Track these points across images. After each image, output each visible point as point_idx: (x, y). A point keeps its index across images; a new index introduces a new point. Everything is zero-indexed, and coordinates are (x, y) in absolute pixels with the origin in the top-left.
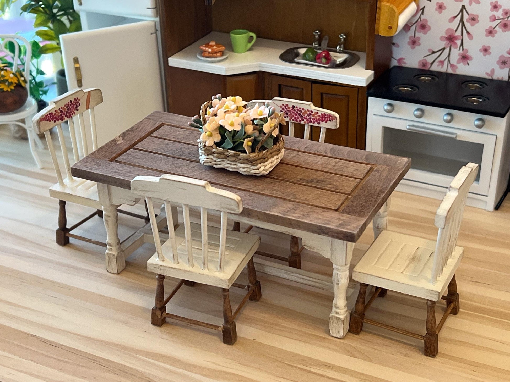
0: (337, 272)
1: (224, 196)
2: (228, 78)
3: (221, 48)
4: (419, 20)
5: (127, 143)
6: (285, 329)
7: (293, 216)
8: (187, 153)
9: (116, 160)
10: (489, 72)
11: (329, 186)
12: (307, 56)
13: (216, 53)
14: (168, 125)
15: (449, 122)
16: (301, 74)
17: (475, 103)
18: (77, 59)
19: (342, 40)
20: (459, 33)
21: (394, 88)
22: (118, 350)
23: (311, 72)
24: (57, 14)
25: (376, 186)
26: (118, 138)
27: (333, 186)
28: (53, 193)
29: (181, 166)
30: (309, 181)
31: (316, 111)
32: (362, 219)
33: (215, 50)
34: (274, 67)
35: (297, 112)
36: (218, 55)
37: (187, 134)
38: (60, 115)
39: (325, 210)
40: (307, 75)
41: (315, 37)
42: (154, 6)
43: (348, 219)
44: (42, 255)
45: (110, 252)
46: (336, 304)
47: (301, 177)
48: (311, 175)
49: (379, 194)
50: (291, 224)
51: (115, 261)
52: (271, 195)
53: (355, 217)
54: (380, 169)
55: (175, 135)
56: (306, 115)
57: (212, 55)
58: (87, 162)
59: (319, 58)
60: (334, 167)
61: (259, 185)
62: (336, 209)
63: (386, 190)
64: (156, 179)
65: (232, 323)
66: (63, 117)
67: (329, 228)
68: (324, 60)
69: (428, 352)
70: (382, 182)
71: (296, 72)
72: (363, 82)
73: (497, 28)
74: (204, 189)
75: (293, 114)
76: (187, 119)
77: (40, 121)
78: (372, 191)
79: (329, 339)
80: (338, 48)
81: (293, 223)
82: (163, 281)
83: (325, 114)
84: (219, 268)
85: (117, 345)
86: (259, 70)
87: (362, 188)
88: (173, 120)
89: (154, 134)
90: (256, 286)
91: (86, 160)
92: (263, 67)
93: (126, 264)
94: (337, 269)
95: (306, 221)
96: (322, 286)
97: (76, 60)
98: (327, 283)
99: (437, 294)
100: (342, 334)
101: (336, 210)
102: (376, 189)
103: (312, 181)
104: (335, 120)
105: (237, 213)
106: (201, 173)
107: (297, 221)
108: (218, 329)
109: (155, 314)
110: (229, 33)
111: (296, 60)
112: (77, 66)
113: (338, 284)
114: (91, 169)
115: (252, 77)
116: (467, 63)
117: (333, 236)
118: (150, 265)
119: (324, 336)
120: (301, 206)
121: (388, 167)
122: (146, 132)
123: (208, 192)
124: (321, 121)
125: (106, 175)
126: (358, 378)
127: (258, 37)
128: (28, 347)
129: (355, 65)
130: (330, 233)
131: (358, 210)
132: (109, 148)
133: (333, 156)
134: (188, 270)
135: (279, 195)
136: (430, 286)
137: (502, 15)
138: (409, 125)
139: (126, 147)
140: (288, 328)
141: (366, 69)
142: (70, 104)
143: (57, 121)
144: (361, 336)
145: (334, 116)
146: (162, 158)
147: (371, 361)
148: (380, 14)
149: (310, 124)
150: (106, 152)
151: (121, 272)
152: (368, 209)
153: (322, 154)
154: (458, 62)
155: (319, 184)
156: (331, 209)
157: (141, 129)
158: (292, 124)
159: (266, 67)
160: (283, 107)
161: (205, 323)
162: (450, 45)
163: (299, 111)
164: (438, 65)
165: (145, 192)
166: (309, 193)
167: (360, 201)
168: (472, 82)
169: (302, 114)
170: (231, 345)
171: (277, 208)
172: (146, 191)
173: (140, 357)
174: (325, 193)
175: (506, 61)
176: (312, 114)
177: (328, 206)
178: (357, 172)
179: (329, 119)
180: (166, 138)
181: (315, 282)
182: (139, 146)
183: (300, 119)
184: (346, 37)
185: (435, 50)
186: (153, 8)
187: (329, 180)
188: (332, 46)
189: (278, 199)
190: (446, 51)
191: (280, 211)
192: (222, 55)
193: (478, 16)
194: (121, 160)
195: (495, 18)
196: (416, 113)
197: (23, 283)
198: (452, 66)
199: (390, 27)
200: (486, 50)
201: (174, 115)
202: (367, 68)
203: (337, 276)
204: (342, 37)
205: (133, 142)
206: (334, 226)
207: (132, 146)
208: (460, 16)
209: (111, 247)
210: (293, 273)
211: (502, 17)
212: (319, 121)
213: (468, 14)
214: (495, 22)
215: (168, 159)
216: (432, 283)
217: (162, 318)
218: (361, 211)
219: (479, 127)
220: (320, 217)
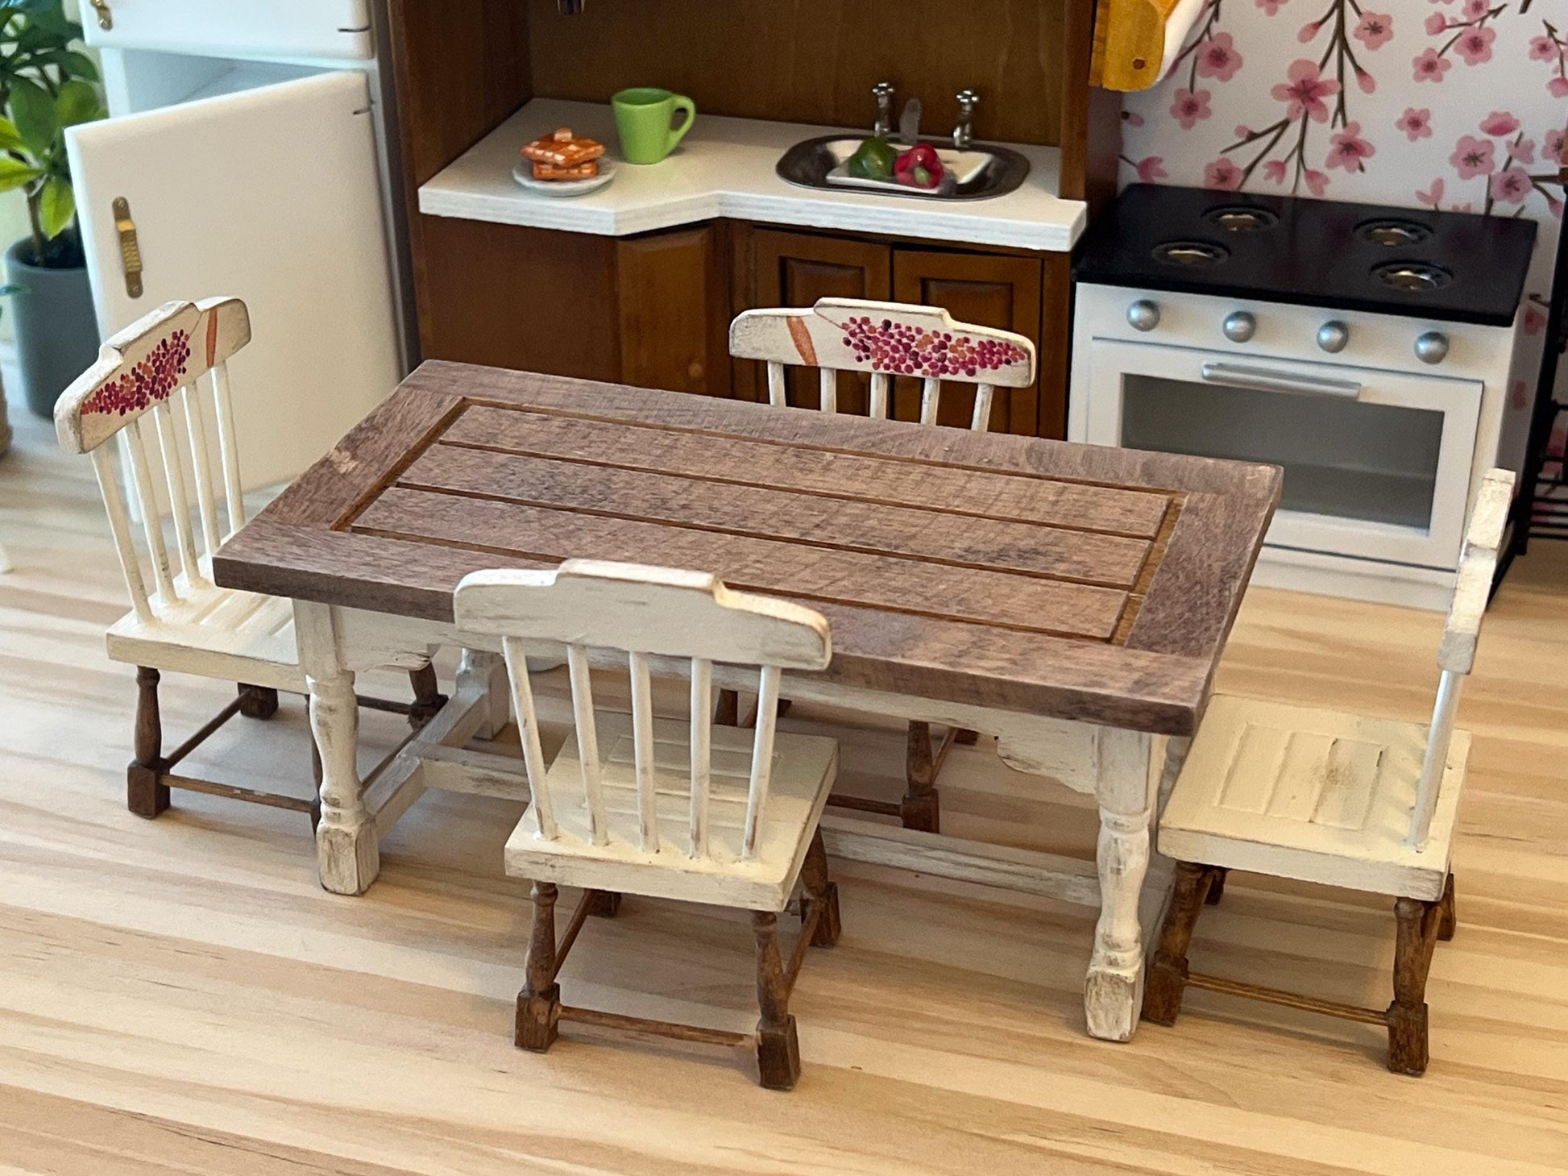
0: (1116, 835)
1: (774, 619)
2: (621, 243)
3: (592, 150)
4: (1206, 38)
5: (373, 469)
6: (944, 1029)
7: (983, 668)
8: (578, 490)
9: (353, 525)
10: (1428, 191)
11: (1062, 566)
12: (864, 163)
13: (578, 165)
14: (483, 404)
15: (1336, 348)
16: (854, 220)
17: (1412, 288)
18: (126, 202)
19: (968, 108)
20: (1330, 73)
21: (1154, 253)
22: (430, 1139)
23: (889, 213)
24: (17, 62)
25: (1205, 558)
26: (337, 453)
27: (1073, 567)
28: (120, 647)
29: (573, 531)
30: (995, 555)
31: (962, 336)
32: (1198, 661)
33: (576, 156)
34: (769, 204)
35: (899, 341)
36: (585, 171)
37: (558, 430)
38: (135, 389)
39: (1074, 642)
40: (877, 223)
41: (878, 104)
42: (363, 24)
43: (1155, 665)
44: (92, 854)
45: (334, 827)
46: (1109, 936)
47: (966, 544)
48: (992, 535)
49: (1222, 580)
50: (977, 692)
51: (353, 854)
52: (888, 604)
53: (1174, 656)
54: (1201, 506)
55: (517, 434)
56: (929, 348)
57: (565, 171)
58: (261, 538)
59: (902, 170)
60: (1056, 508)
61: (843, 579)
62: (1108, 635)
63: (1240, 567)
64: (544, 577)
65: (789, 1020)
66: (145, 394)
67: (1106, 698)
68: (921, 175)
69: (1402, 1060)
70: (1221, 546)
71: (842, 215)
72: (1064, 238)
73: (1450, 54)
74: (709, 597)
75: (887, 348)
76: (540, 383)
77: (82, 413)
78: (1199, 574)
79: (1087, 1048)
80: (957, 133)
81: (983, 688)
82: (552, 905)
83: (992, 343)
84: (745, 850)
85: (421, 1122)
86: (716, 215)
87: (1165, 568)
88: (494, 387)
89: (451, 434)
90: (829, 899)
91: (255, 530)
92: (731, 205)
93: (382, 863)
94: (1115, 823)
95: (1027, 680)
96: (1030, 884)
97: (121, 211)
98: (1046, 874)
99: (1437, 877)
100: (1129, 1028)
101: (1108, 641)
102: (1210, 566)
103: (1002, 554)
104: (1026, 360)
105: (816, 668)
106: (643, 550)
107: (1000, 682)
108: (741, 1043)
109: (529, 1011)
110: (608, 102)
111: (830, 178)
112: (125, 226)
113: (1119, 871)
114: (280, 559)
115: (696, 238)
116: (1356, 164)
117: (1119, 723)
118: (515, 855)
119: (1069, 1040)
120: (998, 635)
121: (1221, 498)
122: (420, 432)
123: (725, 609)
124: (977, 367)
125: (338, 574)
126: (1208, 1159)
127: (700, 110)
128: (129, 1154)
129: (1024, 186)
130: (1108, 713)
131: (1177, 635)
132: (318, 488)
133: (1042, 472)
134: (647, 863)
135: (917, 604)
136: (1408, 857)
137: (1465, 12)
138: (1208, 367)
139: (373, 481)
140: (947, 1023)
141: (1062, 197)
142: (162, 351)
143: (127, 411)
144: (1184, 1027)
145: (1021, 347)
146: (503, 511)
147: (1236, 1105)
148: (1106, 22)
149: (943, 376)
150: (311, 501)
151: (369, 887)
152: (1207, 629)
153: (1004, 468)
154: (1331, 163)
155: (1029, 562)
156: (1093, 638)
157: (401, 422)
158: (880, 378)
159: (742, 206)
160: (853, 326)
161: (695, 1029)
162: (1302, 112)
163: (907, 337)
164: (1268, 176)
165: (503, 622)
166: (1006, 590)
167: (1172, 607)
168: (1384, 224)
169: (917, 346)
170: (789, 1091)
171: (921, 644)
172: (508, 618)
173: (506, 1152)
174: (1057, 590)
175: (1479, 152)
176: (949, 344)
177: (1082, 628)
178: (1132, 519)
179: (1004, 358)
180: (492, 445)
181: (1005, 872)
182: (411, 474)
183: (910, 362)
184: (981, 99)
185: (1258, 130)
186: (361, 30)
187: (1057, 549)
188: (936, 131)
189: (917, 618)
190: (1294, 131)
191: (938, 655)
192: (597, 172)
193: (1388, 18)
194: (370, 525)
195: (1443, 21)
196: (1230, 325)
197: (52, 950)
198: (1312, 175)
199: (1137, 60)
200: (1415, 123)
201: (496, 372)
202: (1064, 195)
203: (1117, 847)
204: (966, 101)
205: (391, 462)
206: (1121, 689)
207: (391, 478)
208: (1333, 21)
209: (337, 811)
210: (934, 849)
211: (1464, 20)
212: (970, 366)
213: (1359, 13)
214: (1442, 35)
215: (522, 512)
216: (1416, 845)
217: (552, 1022)
218: (1187, 639)
219: (1432, 359)
220: (1067, 664)
